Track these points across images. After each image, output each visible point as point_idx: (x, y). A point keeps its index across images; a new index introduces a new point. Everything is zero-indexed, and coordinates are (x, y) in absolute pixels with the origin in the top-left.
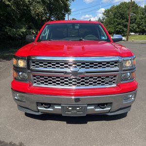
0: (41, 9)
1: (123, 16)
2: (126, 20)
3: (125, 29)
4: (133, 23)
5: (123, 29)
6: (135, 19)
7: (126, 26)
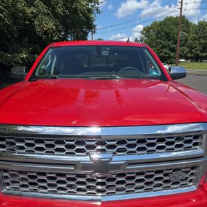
0: (50, 24)
1: (168, 36)
2: (173, 42)
3: (172, 54)
4: (182, 46)
5: (169, 54)
6: (186, 40)
7: (173, 50)
